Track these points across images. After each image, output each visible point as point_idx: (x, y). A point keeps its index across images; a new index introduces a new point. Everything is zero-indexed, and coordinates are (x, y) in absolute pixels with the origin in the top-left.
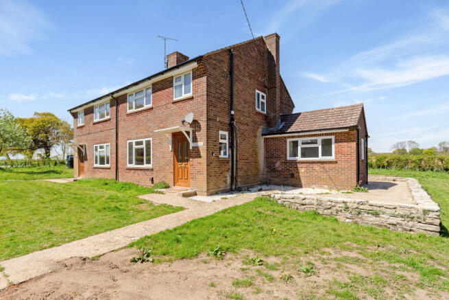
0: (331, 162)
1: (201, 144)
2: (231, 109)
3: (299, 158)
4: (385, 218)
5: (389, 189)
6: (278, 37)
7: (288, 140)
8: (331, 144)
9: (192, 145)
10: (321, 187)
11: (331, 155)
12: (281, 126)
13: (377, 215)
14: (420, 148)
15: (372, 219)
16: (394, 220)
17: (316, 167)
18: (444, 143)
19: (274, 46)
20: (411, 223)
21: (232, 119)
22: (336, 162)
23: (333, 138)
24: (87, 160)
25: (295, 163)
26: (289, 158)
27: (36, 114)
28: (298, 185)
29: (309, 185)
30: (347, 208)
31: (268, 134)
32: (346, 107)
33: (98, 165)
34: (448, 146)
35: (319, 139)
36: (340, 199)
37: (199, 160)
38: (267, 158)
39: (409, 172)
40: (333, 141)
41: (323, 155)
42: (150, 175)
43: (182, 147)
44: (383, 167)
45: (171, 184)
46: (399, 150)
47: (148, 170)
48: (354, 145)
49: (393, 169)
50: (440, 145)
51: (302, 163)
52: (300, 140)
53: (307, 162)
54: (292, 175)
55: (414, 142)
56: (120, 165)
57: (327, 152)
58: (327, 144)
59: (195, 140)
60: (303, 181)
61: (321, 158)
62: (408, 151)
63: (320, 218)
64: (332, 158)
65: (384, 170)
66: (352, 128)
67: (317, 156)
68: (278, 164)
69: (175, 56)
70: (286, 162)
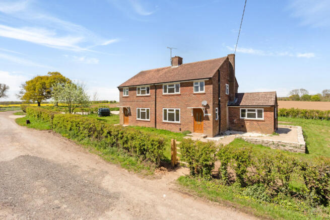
0: (262, 121)
1: (210, 115)
2: (219, 97)
3: (246, 118)
4: (287, 148)
5: (288, 133)
6: (234, 55)
7: (241, 109)
8: (262, 112)
9: (205, 115)
10: (257, 132)
11: (262, 117)
12: (236, 101)
13: (285, 146)
14: (309, 94)
15: (282, 148)
16: (291, 148)
17: (255, 123)
18: (326, 91)
19: (232, 60)
20: (296, 149)
21: (219, 102)
22: (264, 121)
23: (263, 109)
24: (131, 115)
25: (243, 120)
26: (241, 118)
27: (49, 73)
28: (245, 131)
29: (251, 131)
30: (274, 144)
31: (231, 106)
32: (268, 93)
33: (140, 119)
34: (329, 93)
35: (256, 109)
36: (271, 140)
37: (208, 121)
38: (229, 117)
39: (299, 120)
40: (263, 111)
41: (258, 117)
42: (179, 127)
43: (199, 115)
44: (284, 116)
45: (192, 131)
46: (293, 96)
47: (178, 124)
48: (273, 113)
49: (290, 118)
50: (324, 92)
51: (247, 120)
52: (247, 109)
53: (250, 120)
54: (243, 126)
55: (305, 90)
56: (157, 120)
57: (260, 116)
58: (260, 112)
59: (206, 112)
60: (248, 129)
61: (257, 118)
62: (300, 96)
63: (263, 148)
64: (263, 119)
65: (285, 118)
66: (272, 106)
67: (255, 117)
68: (235, 121)
69: (177, 59)
70: (239, 119)
